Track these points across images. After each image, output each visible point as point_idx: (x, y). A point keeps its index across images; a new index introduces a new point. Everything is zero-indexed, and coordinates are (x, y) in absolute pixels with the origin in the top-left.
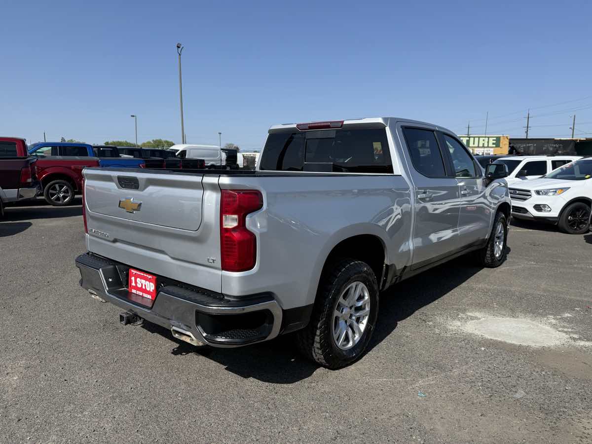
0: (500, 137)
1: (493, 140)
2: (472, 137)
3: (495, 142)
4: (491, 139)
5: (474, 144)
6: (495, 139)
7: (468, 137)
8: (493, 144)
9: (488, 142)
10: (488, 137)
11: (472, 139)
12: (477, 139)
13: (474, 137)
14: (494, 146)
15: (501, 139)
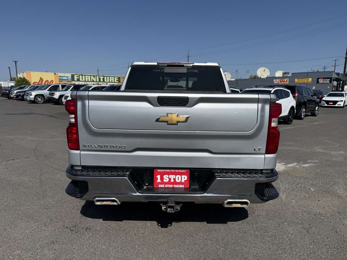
0: (120, 77)
1: (117, 79)
2: (105, 76)
3: (117, 80)
4: (116, 78)
5: (107, 80)
6: (117, 78)
7: (103, 76)
8: (117, 81)
9: (114, 79)
10: (114, 77)
11: (105, 78)
12: (108, 78)
13: (107, 77)
14: (117, 82)
15: (121, 78)
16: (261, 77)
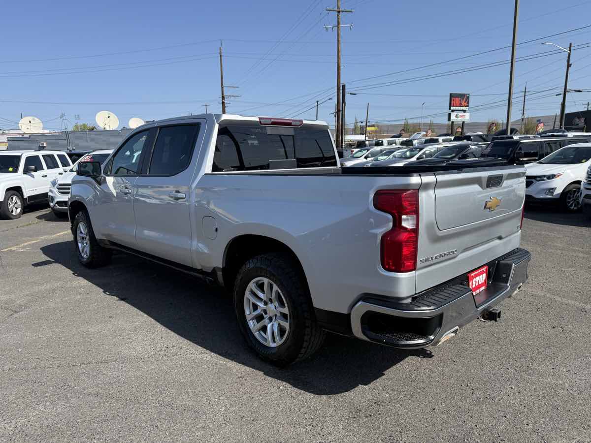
16: (105, 128)
